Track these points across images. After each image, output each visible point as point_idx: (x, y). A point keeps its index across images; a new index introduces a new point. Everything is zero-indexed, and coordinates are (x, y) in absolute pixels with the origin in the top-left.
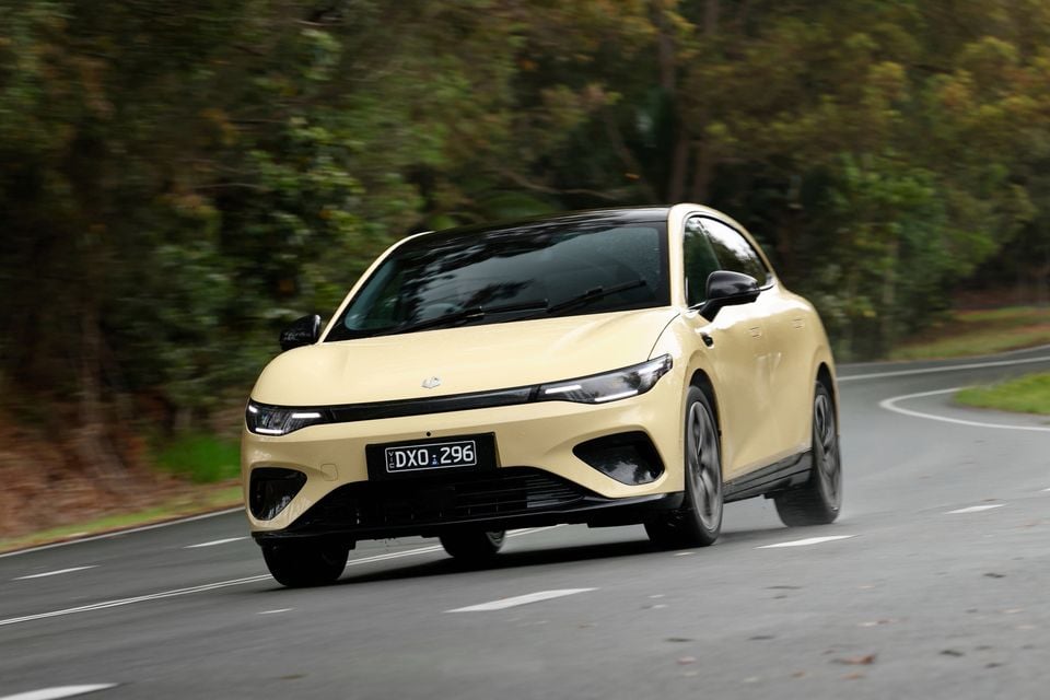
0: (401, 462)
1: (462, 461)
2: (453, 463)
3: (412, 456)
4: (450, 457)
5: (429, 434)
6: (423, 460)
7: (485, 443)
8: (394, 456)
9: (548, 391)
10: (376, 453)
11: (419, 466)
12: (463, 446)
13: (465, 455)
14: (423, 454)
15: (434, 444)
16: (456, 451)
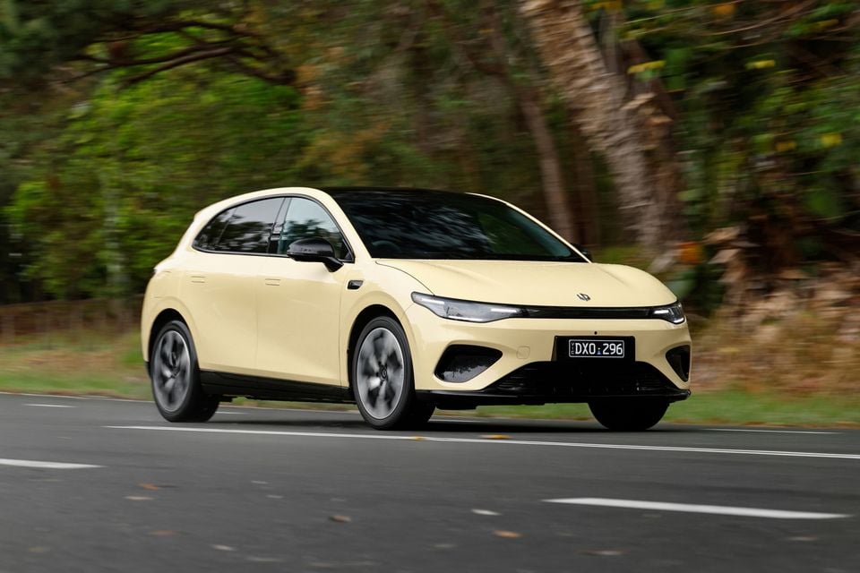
0: (579, 350)
1: (615, 354)
2: (610, 355)
3: (585, 347)
4: (608, 350)
5: (596, 333)
6: (592, 351)
7: (629, 342)
8: (575, 346)
9: (657, 312)
10: (562, 343)
11: (590, 355)
12: (617, 344)
13: (618, 350)
14: (592, 346)
15: (599, 340)
16: (613, 347)
